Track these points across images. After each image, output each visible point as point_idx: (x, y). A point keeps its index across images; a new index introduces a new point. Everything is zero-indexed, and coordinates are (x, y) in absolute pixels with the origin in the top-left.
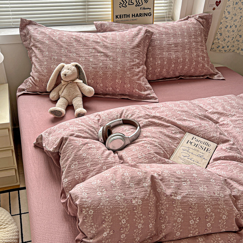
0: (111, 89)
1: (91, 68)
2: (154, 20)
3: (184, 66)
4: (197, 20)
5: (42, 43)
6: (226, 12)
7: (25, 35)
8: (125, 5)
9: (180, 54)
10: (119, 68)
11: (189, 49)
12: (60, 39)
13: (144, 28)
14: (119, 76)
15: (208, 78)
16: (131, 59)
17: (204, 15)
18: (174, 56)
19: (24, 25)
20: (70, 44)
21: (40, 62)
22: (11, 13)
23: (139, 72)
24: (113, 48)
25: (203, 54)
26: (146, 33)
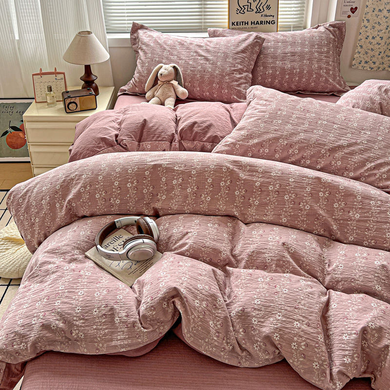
0: (208, 94)
1: (189, 71)
2: (278, 30)
3: (301, 78)
4: (327, 29)
5: (147, 45)
6: (365, 20)
7: (135, 39)
8: (243, 11)
9: (296, 65)
10: (217, 72)
11: (308, 60)
12: (165, 43)
13: (254, 34)
14: (216, 80)
15: (333, 95)
16: (232, 64)
17: (335, 23)
18: (289, 66)
19: (136, 28)
20: (173, 47)
21: (143, 63)
22: (126, 18)
23: (241, 78)
24: (215, 52)
25: (327, 66)
26: (255, 39)
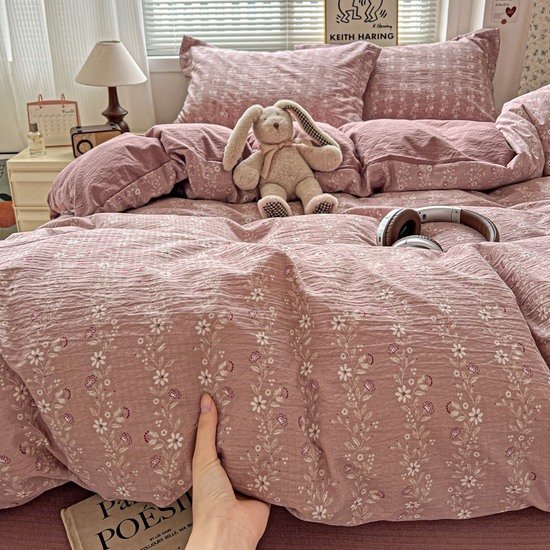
3: (437, 107)
4: (472, 40)
7: (187, 58)
8: (346, 19)
10: (310, 93)
11: (448, 80)
12: (230, 58)
13: (365, 44)
16: (333, 81)
17: (484, 31)
18: (419, 89)
19: (188, 44)
20: (243, 63)
23: (346, 103)
24: (306, 66)
25: (476, 91)
26: (367, 49)
